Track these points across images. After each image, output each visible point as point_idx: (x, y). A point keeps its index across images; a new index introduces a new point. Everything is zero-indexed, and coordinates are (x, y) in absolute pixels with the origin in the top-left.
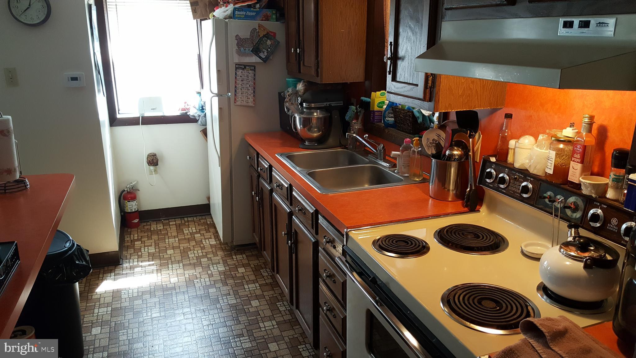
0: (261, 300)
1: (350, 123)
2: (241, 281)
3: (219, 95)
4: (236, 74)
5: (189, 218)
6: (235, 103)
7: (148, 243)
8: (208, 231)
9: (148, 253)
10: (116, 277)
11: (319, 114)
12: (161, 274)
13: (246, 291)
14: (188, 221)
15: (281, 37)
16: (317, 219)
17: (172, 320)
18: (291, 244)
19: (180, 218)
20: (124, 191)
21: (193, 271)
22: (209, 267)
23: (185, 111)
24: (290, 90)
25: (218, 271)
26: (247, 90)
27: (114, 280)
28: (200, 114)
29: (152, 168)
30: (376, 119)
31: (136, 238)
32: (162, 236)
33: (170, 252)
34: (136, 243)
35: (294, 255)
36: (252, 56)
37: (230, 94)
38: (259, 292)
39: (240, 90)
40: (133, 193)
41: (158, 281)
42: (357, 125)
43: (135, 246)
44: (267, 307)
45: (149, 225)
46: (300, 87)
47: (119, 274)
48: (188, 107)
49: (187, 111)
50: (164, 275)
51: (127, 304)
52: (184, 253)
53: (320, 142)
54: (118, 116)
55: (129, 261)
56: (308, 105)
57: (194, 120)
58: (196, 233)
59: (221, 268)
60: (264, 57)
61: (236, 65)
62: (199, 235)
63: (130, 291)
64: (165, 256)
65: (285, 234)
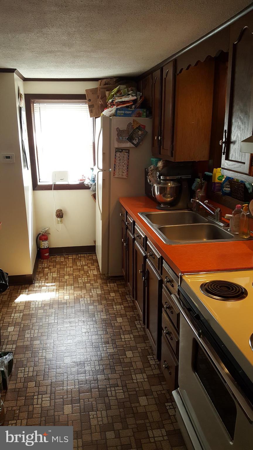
0: (124, 318)
1: (195, 191)
2: (111, 302)
3: (103, 170)
4: (115, 155)
5: (81, 255)
6: (114, 176)
7: (53, 270)
8: (93, 265)
9: (52, 277)
10: (29, 292)
11: (172, 184)
12: (59, 293)
13: (114, 310)
14: (81, 257)
15: (149, 129)
16: (162, 263)
17: (61, 326)
18: (145, 279)
19: (76, 254)
20: (40, 234)
21: (80, 292)
22: (91, 291)
23: (82, 182)
24: (152, 167)
25: (97, 294)
26: (122, 167)
27: (27, 295)
28: (92, 183)
29: (59, 219)
30: (216, 189)
31: (45, 266)
32: (63, 265)
33: (66, 277)
34: (45, 270)
35: (146, 288)
36: (127, 143)
37: (111, 169)
38: (123, 312)
39: (118, 167)
40: (46, 236)
41: (55, 297)
42: (200, 193)
43: (45, 271)
44: (128, 323)
45: (55, 258)
46: (160, 164)
47: (31, 290)
48: (84, 178)
49: (83, 181)
50: (61, 293)
51: (33, 312)
52: (76, 279)
53: (172, 205)
54: (39, 184)
55: (39, 282)
56: (164, 178)
57: (87, 188)
58: (85, 265)
59: (99, 292)
60: (136, 143)
61: (116, 149)
62: (87, 267)
63: (37, 303)
64: (63, 280)
65: (141, 272)
